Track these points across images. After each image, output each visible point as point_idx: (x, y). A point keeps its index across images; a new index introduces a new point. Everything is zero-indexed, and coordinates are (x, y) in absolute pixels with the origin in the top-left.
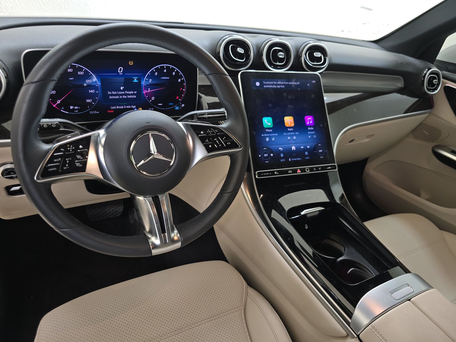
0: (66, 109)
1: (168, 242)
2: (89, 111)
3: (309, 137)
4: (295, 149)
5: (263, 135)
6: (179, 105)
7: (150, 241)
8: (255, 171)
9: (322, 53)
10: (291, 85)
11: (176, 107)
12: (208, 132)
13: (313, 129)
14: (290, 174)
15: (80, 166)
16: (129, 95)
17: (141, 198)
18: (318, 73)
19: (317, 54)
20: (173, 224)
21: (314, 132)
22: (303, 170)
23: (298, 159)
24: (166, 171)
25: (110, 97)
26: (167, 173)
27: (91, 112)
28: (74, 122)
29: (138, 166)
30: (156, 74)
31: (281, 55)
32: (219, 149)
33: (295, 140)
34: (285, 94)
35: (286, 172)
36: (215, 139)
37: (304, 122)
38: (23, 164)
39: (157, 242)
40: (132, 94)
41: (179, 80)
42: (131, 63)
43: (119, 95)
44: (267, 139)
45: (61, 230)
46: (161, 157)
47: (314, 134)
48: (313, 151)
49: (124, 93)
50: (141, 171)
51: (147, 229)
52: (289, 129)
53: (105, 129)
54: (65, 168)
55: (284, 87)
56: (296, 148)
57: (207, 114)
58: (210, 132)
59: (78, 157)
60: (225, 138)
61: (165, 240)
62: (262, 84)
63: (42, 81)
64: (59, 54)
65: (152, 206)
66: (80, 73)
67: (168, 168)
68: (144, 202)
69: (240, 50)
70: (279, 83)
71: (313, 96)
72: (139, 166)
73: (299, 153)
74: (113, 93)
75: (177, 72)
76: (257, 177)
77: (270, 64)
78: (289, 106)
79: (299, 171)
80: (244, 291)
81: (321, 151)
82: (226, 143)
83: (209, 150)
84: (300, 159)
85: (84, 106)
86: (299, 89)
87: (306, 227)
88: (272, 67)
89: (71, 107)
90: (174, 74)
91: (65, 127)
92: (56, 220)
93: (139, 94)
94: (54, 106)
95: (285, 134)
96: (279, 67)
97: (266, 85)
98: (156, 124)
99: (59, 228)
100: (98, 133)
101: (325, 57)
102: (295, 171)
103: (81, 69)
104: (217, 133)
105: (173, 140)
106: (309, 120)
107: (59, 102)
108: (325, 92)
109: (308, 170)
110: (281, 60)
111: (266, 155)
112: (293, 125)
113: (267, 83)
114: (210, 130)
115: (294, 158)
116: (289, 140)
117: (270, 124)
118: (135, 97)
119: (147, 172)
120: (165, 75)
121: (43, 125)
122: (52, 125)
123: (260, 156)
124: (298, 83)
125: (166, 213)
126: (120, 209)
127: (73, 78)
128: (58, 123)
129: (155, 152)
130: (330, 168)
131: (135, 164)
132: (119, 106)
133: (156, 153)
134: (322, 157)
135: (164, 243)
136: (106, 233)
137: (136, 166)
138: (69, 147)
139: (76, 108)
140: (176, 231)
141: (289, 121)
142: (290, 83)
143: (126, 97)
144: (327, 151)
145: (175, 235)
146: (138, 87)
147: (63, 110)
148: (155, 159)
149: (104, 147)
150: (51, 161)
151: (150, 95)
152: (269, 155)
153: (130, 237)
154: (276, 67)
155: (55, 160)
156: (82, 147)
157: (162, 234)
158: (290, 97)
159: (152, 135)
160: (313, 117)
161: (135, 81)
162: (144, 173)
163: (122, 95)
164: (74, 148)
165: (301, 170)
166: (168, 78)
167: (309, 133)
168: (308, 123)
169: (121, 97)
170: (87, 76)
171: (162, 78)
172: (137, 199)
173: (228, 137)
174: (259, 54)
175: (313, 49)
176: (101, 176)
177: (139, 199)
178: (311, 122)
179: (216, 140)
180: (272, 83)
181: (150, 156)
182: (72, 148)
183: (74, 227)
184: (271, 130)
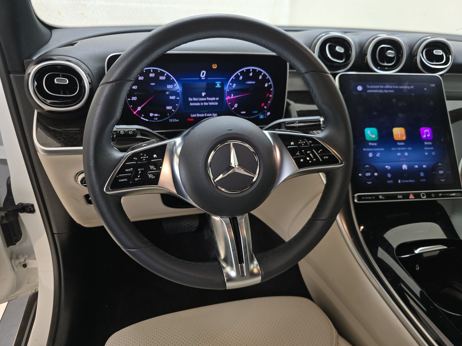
0: (146, 117)
1: (245, 275)
2: (168, 119)
3: (426, 154)
4: (406, 169)
5: (364, 150)
6: (264, 114)
7: (224, 271)
8: (354, 193)
9: (444, 51)
10: (402, 89)
11: (260, 116)
12: (299, 143)
13: (431, 143)
14: (400, 200)
15: (153, 177)
16: (211, 101)
17: (217, 219)
18: (439, 75)
19: (438, 52)
20: (253, 252)
21: (432, 148)
22: (417, 196)
23: (411, 181)
24: (248, 188)
25: (191, 104)
26: (249, 190)
27: (171, 120)
28: (153, 130)
29: (215, 181)
30: (241, 78)
31: (391, 53)
32: (313, 164)
33: (406, 157)
34: (394, 100)
35: (395, 197)
36: (308, 152)
37: (420, 135)
38: (93, 173)
39: (233, 274)
40: (213, 101)
41: (266, 85)
42: (215, 66)
43: (200, 102)
44: (371, 155)
45: (128, 249)
46: (242, 171)
47: (432, 151)
48: (431, 172)
49: (205, 99)
50: (219, 187)
51: (222, 255)
52: (398, 144)
53: (182, 137)
54: (136, 179)
55: (393, 91)
56: (408, 167)
57: (297, 122)
58: (302, 142)
59: (152, 167)
60: (321, 150)
61: (243, 272)
62: (365, 89)
63: (118, 81)
64: (138, 51)
65: (229, 230)
66: (162, 78)
67: (250, 185)
68: (220, 223)
69: (339, 49)
70: (387, 87)
71: (432, 103)
72: (217, 181)
73: (412, 173)
74: (195, 99)
75: (264, 76)
76: (356, 201)
77: (377, 65)
78: (400, 115)
79: (412, 197)
80: (334, 341)
81: (441, 172)
82: (322, 157)
83: (300, 165)
84: (414, 181)
85: (164, 113)
86: (413, 95)
87: (417, 268)
88: (379, 68)
89: (151, 115)
90: (260, 77)
91: (142, 135)
92: (123, 237)
93: (221, 101)
94: (135, 113)
95: (393, 149)
96: (386, 68)
97: (370, 89)
98: (239, 133)
99: (126, 247)
100: (174, 141)
101: (448, 56)
102: (407, 196)
103: (162, 74)
104: (311, 144)
105: (257, 152)
106: (426, 133)
107: (139, 109)
108: (448, 99)
109: (423, 196)
110: (390, 60)
111: (368, 174)
112: (404, 138)
113: (371, 87)
114: (303, 141)
115: (406, 179)
116: (399, 157)
117: (374, 136)
118: (217, 104)
119: (226, 189)
120: (251, 79)
121: (120, 131)
122: (128, 131)
123: (360, 175)
124: (412, 87)
125: (245, 239)
126: (195, 224)
127: (154, 84)
128: (135, 130)
129: (235, 166)
130: (454, 194)
131: (213, 178)
132: (199, 113)
133: (237, 167)
134: (444, 180)
135: (241, 275)
136: (176, 257)
137: (214, 181)
138: (143, 156)
139: (156, 115)
140: (256, 262)
141: (399, 133)
142: (401, 87)
143: (207, 104)
144: (450, 172)
145: (255, 267)
146: (220, 93)
147: (143, 117)
148: (235, 173)
149: (180, 157)
150: (122, 171)
151: (233, 101)
152: (373, 175)
153: (201, 264)
154: (383, 68)
155: (126, 170)
156: (156, 157)
157: (239, 265)
158: (400, 104)
159: (234, 145)
160: (431, 129)
161: (218, 86)
162: (223, 190)
163: (203, 102)
164: (147, 157)
165: (414, 195)
166: (254, 82)
167: (426, 148)
168: (424, 136)
169: (202, 104)
170: (168, 81)
171: (246, 83)
172: (212, 218)
173: (325, 150)
174: (362, 54)
175: (432, 46)
176: (174, 191)
177: (214, 219)
178: (428, 135)
179: (310, 153)
180: (378, 87)
181: (230, 170)
182: (145, 157)
183: (141, 248)
184: (375, 144)
